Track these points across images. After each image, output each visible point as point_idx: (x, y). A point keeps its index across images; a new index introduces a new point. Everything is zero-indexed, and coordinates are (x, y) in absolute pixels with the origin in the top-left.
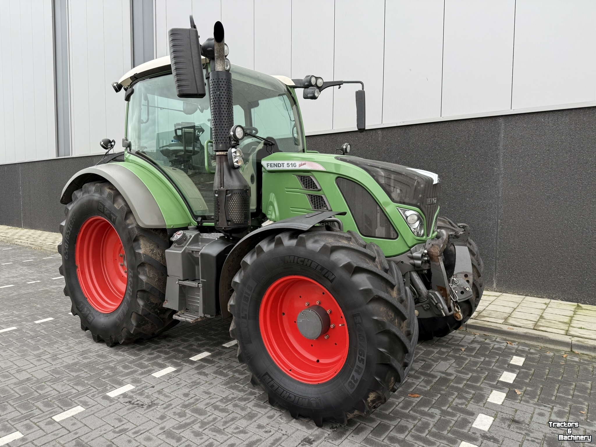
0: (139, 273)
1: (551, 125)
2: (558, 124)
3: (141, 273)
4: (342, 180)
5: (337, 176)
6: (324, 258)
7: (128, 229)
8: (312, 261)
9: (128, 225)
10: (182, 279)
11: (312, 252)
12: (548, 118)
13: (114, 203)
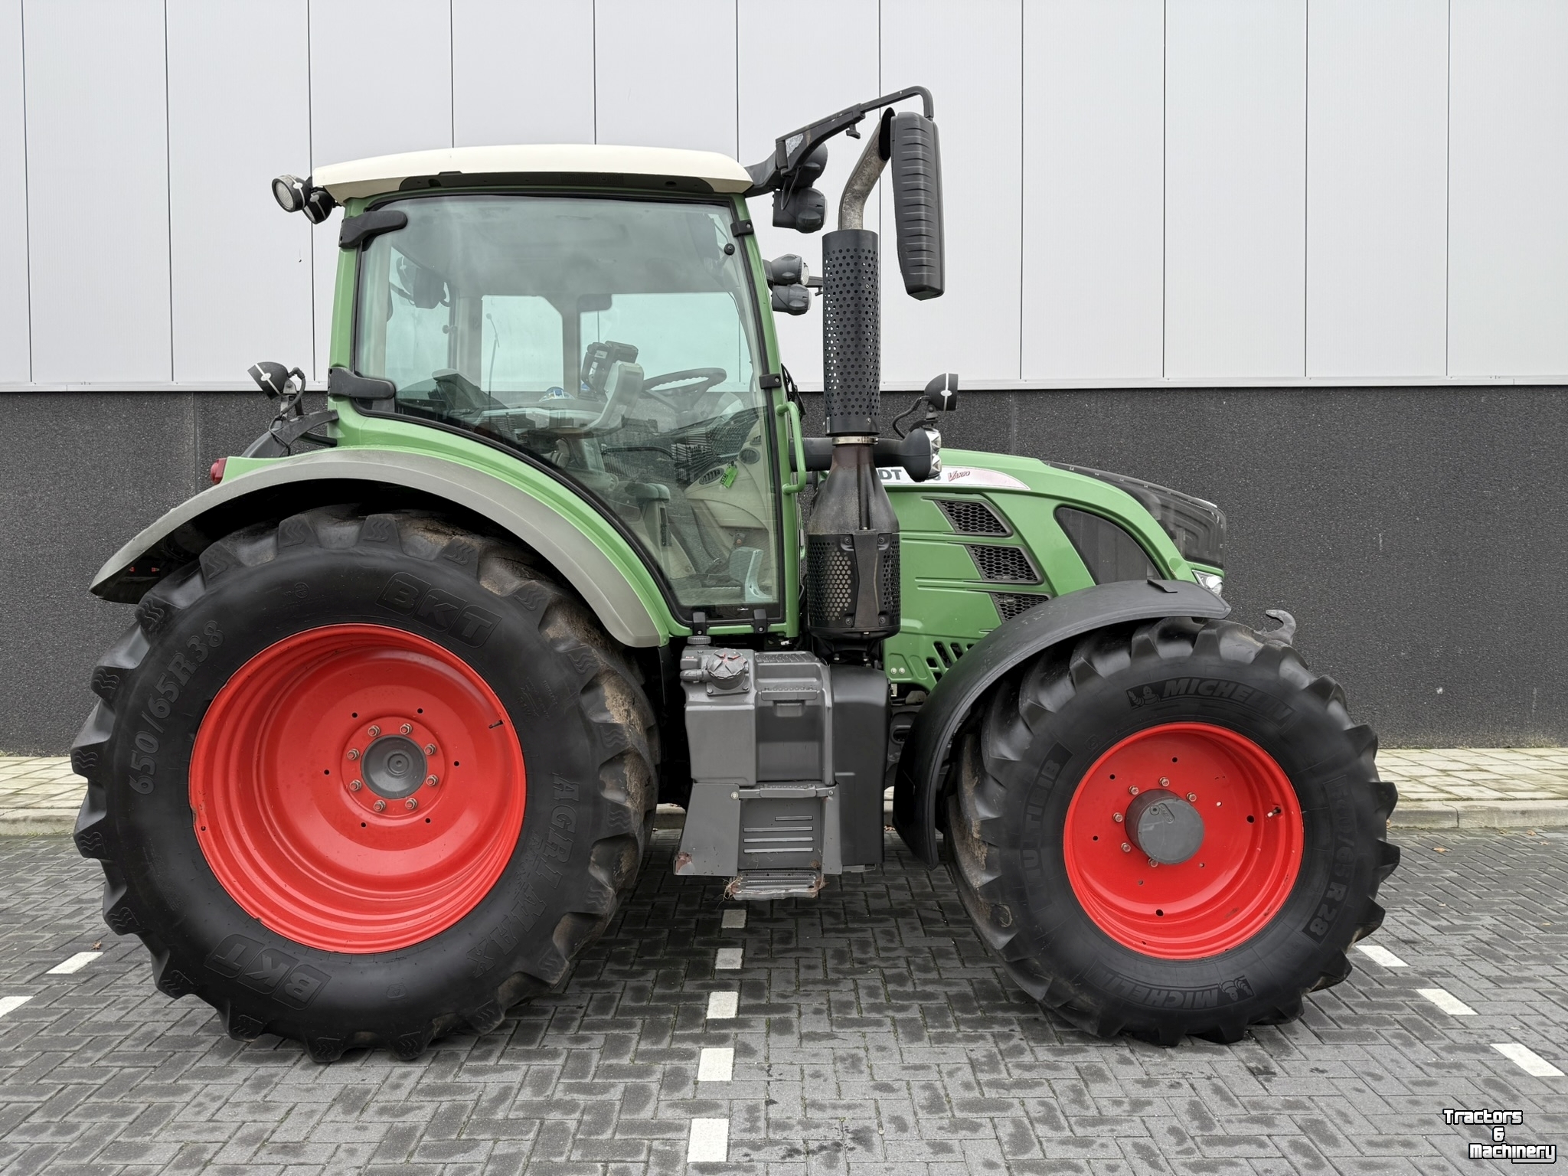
0: (603, 786)
1: (1101, 415)
2: (1112, 415)
3: (608, 785)
4: (1073, 513)
5: (1057, 503)
6: (1268, 674)
7: (559, 654)
8: (1238, 684)
9: (554, 642)
10: (753, 782)
11: (1237, 666)
12: (1096, 403)
13: (478, 578)
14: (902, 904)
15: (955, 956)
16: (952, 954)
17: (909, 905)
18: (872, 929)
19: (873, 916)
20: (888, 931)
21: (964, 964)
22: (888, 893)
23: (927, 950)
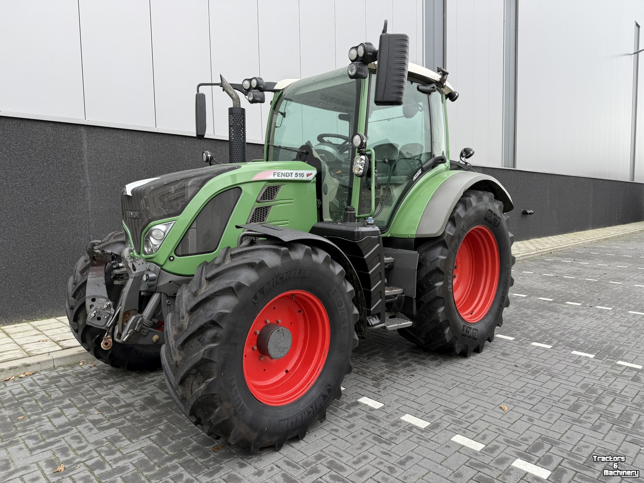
14: (76, 416)
15: (124, 438)
16: (121, 437)
17: (80, 415)
18: (63, 438)
19: (60, 430)
20: (76, 436)
21: (131, 441)
22: (63, 413)
23: (105, 440)
